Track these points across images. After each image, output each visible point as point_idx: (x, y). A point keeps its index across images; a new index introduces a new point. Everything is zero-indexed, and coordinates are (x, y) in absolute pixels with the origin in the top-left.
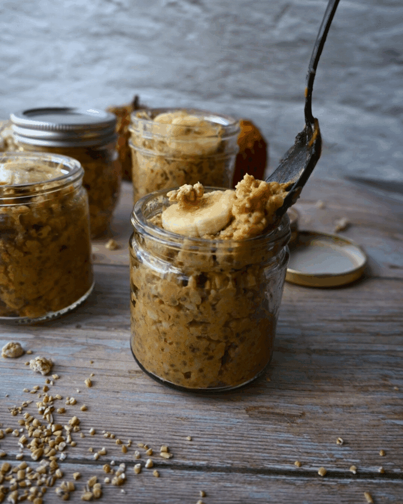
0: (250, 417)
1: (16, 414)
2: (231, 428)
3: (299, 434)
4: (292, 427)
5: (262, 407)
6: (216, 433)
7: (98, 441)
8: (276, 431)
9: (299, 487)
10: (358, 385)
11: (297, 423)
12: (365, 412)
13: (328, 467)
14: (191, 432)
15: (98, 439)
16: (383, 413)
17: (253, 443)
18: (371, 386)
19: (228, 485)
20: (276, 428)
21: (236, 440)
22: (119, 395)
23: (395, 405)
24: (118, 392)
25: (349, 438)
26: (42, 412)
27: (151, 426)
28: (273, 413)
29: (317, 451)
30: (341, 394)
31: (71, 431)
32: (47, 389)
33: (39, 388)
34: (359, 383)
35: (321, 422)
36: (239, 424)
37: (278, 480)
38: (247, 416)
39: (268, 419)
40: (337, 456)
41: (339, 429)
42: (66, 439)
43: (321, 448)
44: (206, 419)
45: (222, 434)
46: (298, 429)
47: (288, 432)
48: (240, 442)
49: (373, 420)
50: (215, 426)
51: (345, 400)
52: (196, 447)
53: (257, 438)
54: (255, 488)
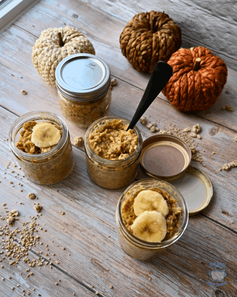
0: (91, 262)
1: (24, 225)
2: (82, 263)
3: (101, 277)
4: (101, 273)
5: (98, 260)
6: (76, 263)
7: (41, 248)
8: (95, 272)
9: (87, 293)
10: (138, 270)
11: (104, 273)
12: (130, 282)
13: (100, 292)
14: (69, 258)
15: (42, 247)
16: (135, 285)
17: (85, 272)
18: (142, 273)
19: (68, 281)
20: (96, 271)
21: (80, 268)
22: (56, 232)
23: (143, 285)
24: (56, 231)
25: (115, 287)
26: (31, 229)
27: (59, 250)
28: (99, 265)
29: (102, 286)
30: (128, 270)
31: (36, 240)
32: (36, 219)
33: (34, 217)
34: (139, 269)
35: (112, 277)
36: (86, 263)
37: (83, 288)
38: (90, 261)
39: (96, 266)
40: (106, 291)
41: (116, 282)
42: (33, 242)
43: (104, 285)
44: (76, 256)
45: (78, 264)
46: (103, 275)
47: (98, 274)
48: (81, 269)
49: (130, 286)
50: (78, 260)
51: (128, 273)
52: (67, 264)
53: (87, 271)
54: (74, 287)
